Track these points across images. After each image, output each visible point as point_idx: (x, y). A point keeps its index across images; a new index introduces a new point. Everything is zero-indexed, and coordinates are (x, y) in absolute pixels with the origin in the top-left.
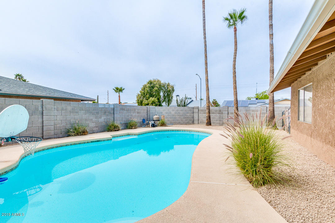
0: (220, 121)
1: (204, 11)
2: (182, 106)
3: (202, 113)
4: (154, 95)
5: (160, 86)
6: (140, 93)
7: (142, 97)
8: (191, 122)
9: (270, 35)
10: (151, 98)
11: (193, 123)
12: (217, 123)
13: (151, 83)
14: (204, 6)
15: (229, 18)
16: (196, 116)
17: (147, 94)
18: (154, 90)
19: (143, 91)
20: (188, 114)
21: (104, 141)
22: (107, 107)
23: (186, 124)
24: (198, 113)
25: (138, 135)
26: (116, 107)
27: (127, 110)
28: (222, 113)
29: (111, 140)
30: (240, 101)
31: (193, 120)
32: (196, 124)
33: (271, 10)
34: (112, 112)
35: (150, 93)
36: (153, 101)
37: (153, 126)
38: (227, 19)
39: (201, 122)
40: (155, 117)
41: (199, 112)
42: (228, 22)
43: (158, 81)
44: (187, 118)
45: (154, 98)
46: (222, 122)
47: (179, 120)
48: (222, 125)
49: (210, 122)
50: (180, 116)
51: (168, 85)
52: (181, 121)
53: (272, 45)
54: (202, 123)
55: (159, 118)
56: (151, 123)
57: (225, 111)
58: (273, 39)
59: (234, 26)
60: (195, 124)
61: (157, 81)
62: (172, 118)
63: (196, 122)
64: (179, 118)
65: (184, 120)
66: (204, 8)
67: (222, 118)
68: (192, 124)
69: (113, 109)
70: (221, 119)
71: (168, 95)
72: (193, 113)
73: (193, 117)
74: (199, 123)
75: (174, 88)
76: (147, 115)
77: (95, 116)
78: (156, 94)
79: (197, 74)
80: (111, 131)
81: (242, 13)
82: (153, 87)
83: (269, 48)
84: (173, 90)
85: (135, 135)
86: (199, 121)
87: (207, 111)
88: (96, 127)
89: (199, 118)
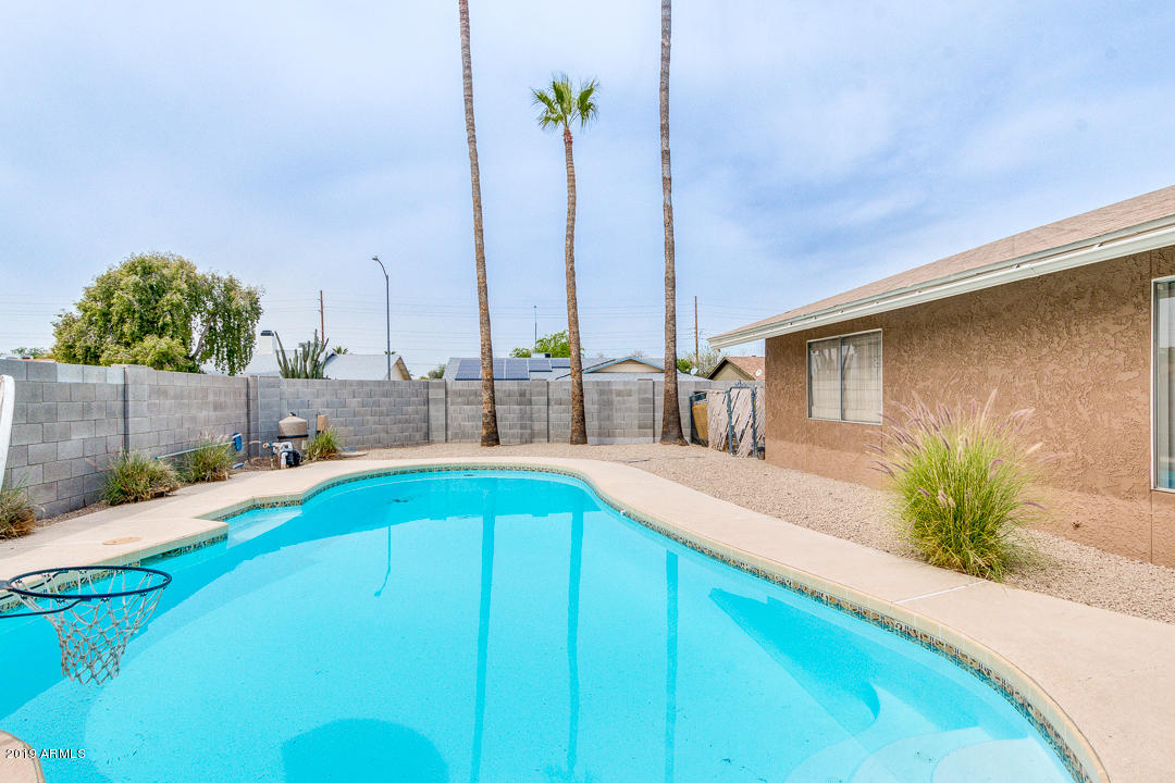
0: (523, 427)
1: (466, 46)
2: (307, 377)
3: (458, 403)
4: (165, 325)
5: (193, 285)
6: (77, 314)
7: (94, 330)
8: (418, 436)
9: (664, 178)
10: (150, 341)
11: (427, 439)
12: (513, 436)
13: (144, 268)
14: (468, 27)
15: (552, 96)
16: (437, 414)
17: (122, 321)
18: (163, 301)
19: (99, 306)
20: (410, 409)
21: (198, 547)
22: (94, 382)
23: (403, 446)
24: (446, 403)
25: (301, 503)
26: (135, 382)
27: (175, 397)
28: (530, 402)
29: (225, 537)
30: (501, 361)
31: (425, 429)
32: (439, 442)
33: (665, 111)
34: (119, 404)
35: (141, 318)
36: (164, 354)
37: (294, 460)
38: (542, 98)
39: (456, 436)
40: (288, 423)
41: (449, 399)
42: (544, 107)
43: (182, 265)
44: (407, 421)
45: (167, 339)
46: (529, 431)
47: (375, 432)
48: (531, 442)
49: (497, 433)
50: (381, 414)
51: (230, 287)
52: (383, 435)
53: (668, 209)
54: (463, 436)
55: (305, 426)
56: (282, 449)
57: (540, 394)
58: (670, 191)
59: (561, 126)
60: (433, 442)
61: (174, 264)
62: (352, 424)
63: (437, 435)
64: (375, 423)
65: (395, 428)
66: (468, 37)
67: (531, 419)
68: (423, 444)
69: (121, 389)
70: (526, 420)
71: (228, 329)
72: (427, 402)
73: (427, 419)
74: (450, 437)
75: (262, 303)
76: (248, 414)
77: (40, 426)
78: (178, 323)
79: (376, 259)
80: (136, 500)
81: (589, 92)
82: (158, 291)
83: (661, 217)
84: (256, 311)
85: (285, 504)
86: (449, 433)
87: (486, 396)
88: (48, 487)
89: (449, 422)
